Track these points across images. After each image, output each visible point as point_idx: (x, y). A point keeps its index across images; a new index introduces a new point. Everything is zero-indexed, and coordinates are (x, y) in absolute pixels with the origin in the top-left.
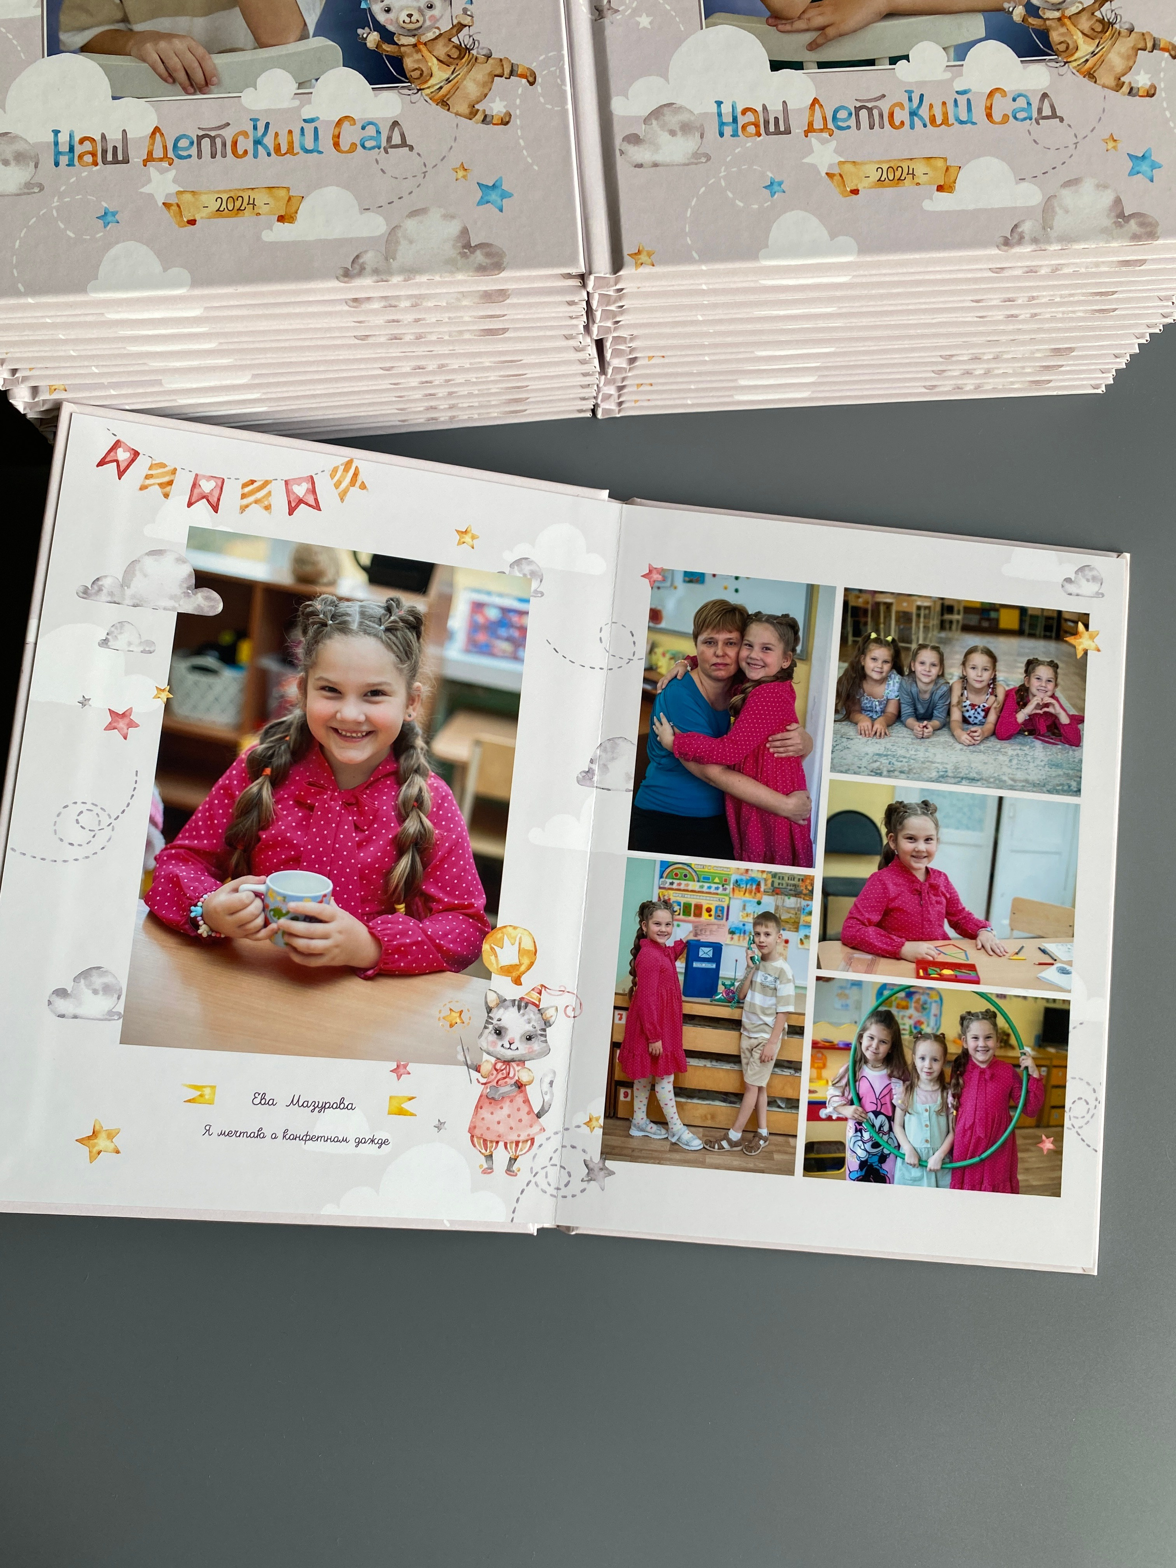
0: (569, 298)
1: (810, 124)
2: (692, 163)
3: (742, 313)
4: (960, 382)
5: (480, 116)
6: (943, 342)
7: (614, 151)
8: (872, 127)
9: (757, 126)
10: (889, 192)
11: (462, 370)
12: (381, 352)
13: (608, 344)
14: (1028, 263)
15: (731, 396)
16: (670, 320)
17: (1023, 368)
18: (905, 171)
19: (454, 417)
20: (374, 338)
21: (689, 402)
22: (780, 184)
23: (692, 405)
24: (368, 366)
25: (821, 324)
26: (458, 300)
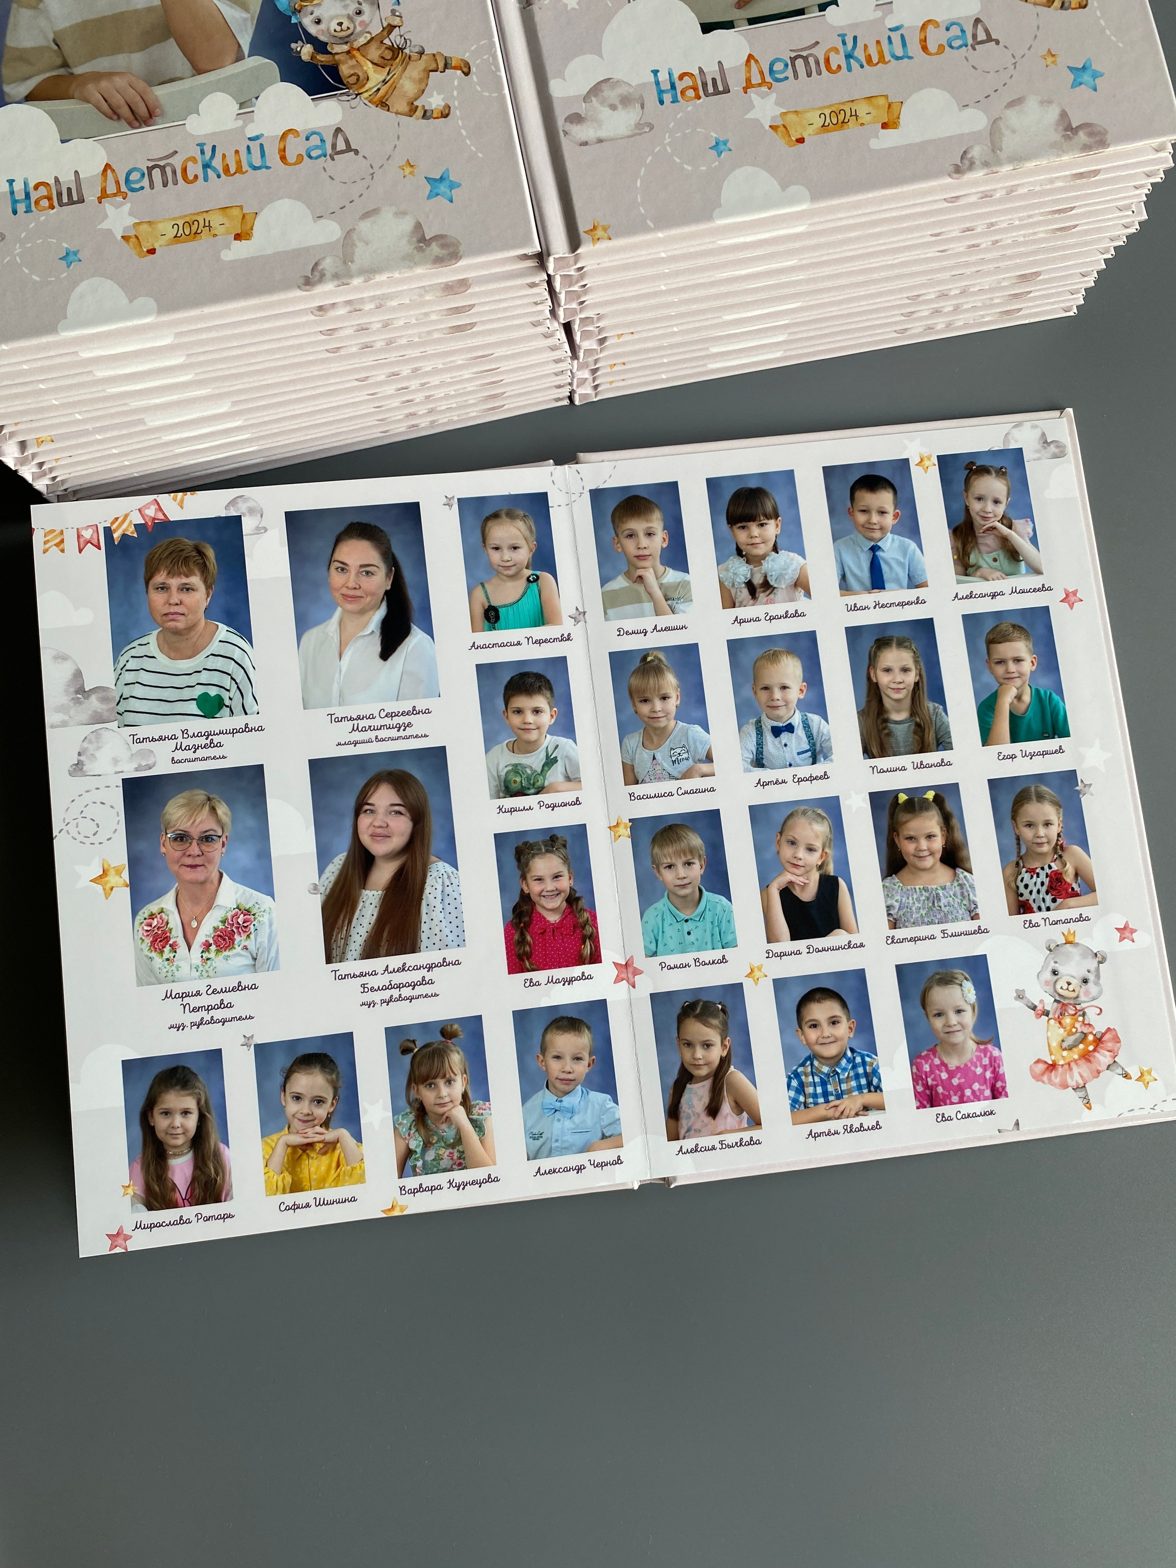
0: (530, 280)
1: (748, 80)
2: (636, 135)
3: (703, 278)
4: (929, 322)
5: (419, 113)
6: (908, 282)
7: (558, 133)
8: (809, 75)
9: (695, 89)
10: (835, 136)
11: (435, 371)
12: (357, 363)
13: (576, 327)
14: (982, 189)
15: (705, 365)
16: (634, 293)
17: (991, 299)
18: (848, 114)
19: (434, 421)
20: (346, 349)
21: (664, 376)
22: (725, 143)
23: (667, 380)
24: (344, 379)
25: (784, 279)
26: (421, 296)
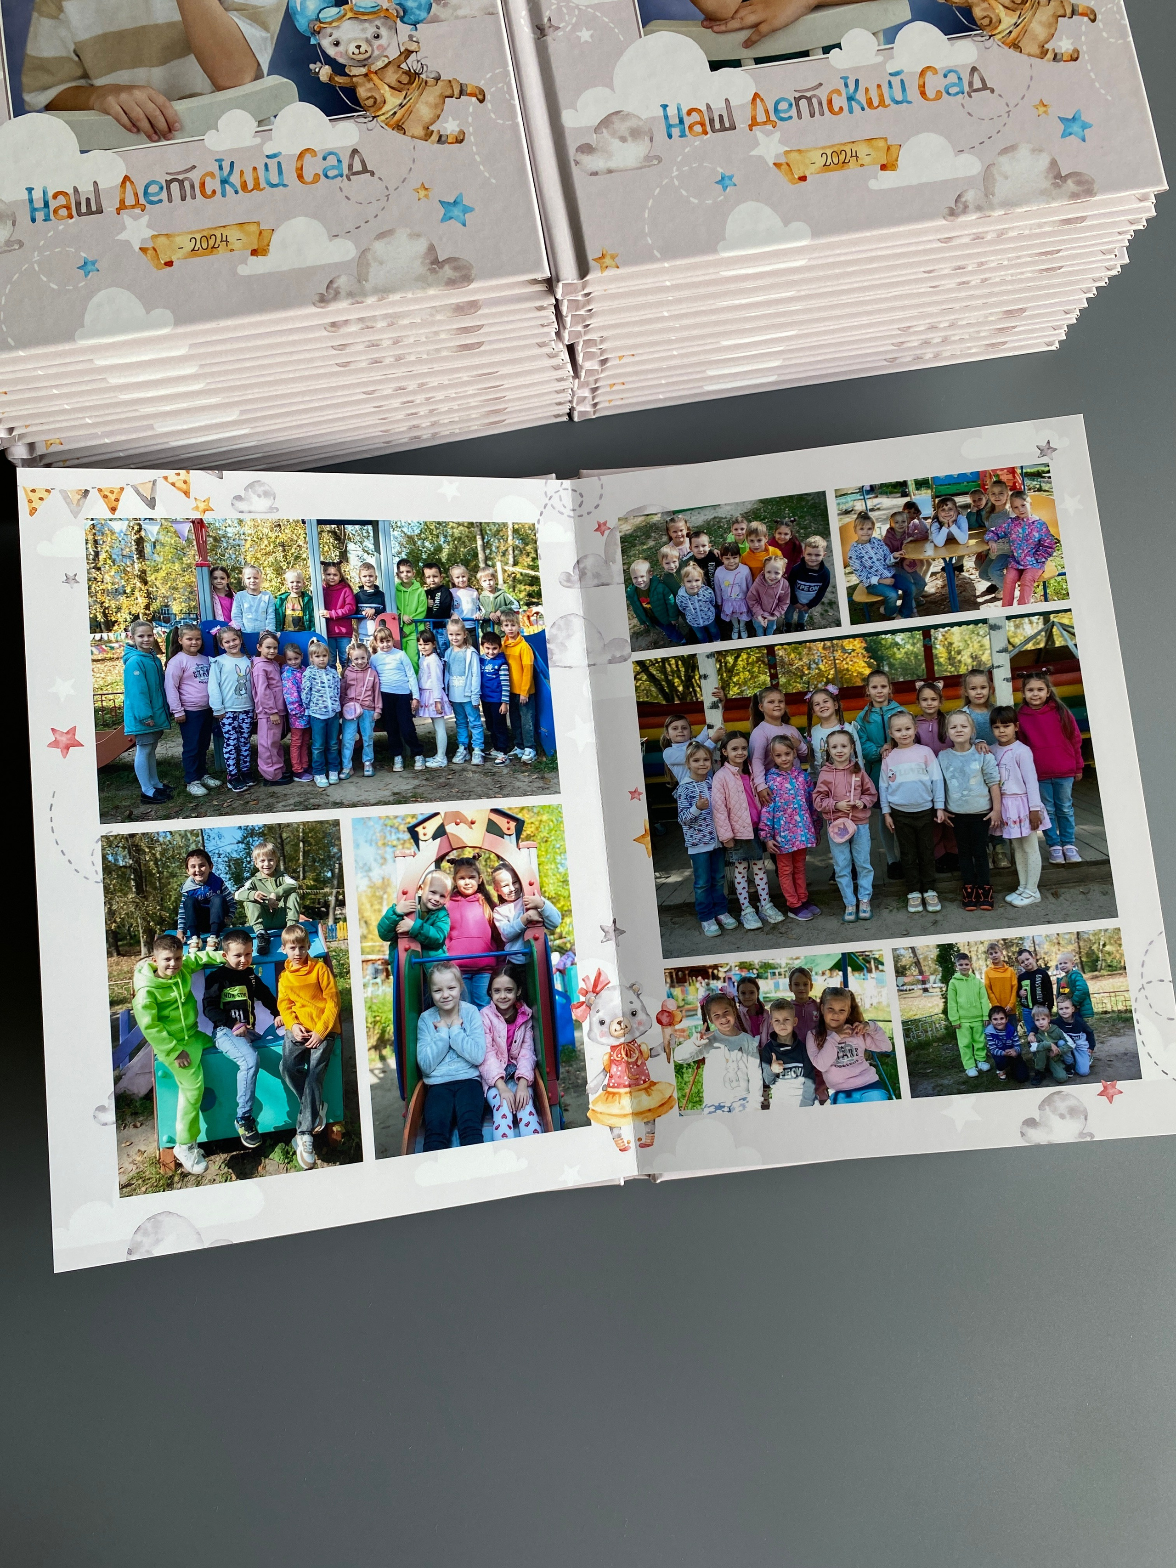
0: (539, 304)
1: (754, 118)
2: (645, 167)
3: (706, 306)
4: (919, 352)
5: (435, 137)
6: (900, 315)
7: (569, 163)
8: (812, 115)
9: (703, 125)
10: (835, 176)
11: (441, 387)
12: (364, 377)
13: (579, 348)
14: (975, 231)
15: (701, 387)
16: (637, 319)
17: (979, 332)
18: (849, 154)
19: (436, 433)
20: (355, 364)
21: (661, 397)
22: (731, 178)
23: (665, 400)
24: (351, 392)
25: (782, 308)
26: (432, 315)
